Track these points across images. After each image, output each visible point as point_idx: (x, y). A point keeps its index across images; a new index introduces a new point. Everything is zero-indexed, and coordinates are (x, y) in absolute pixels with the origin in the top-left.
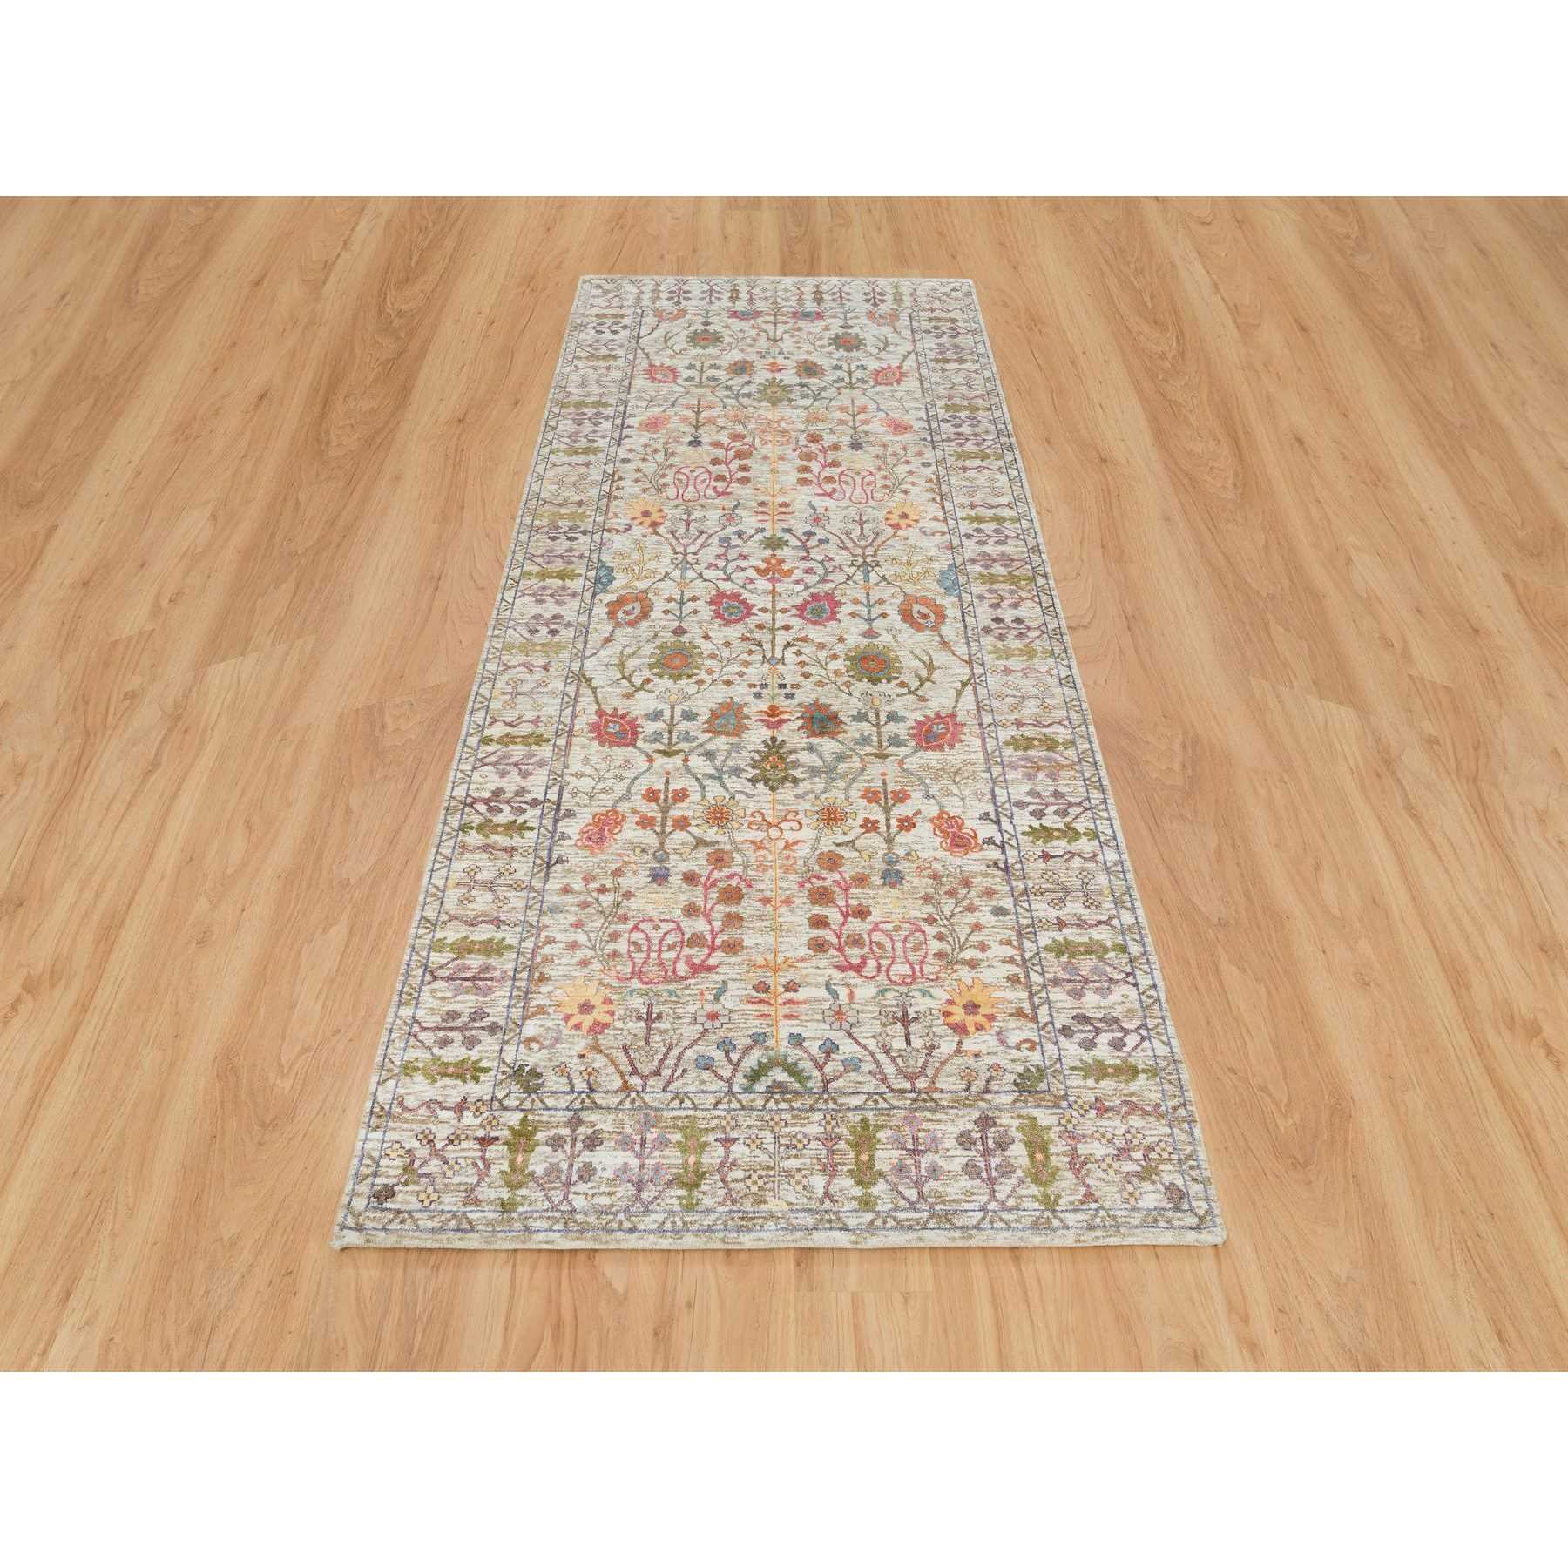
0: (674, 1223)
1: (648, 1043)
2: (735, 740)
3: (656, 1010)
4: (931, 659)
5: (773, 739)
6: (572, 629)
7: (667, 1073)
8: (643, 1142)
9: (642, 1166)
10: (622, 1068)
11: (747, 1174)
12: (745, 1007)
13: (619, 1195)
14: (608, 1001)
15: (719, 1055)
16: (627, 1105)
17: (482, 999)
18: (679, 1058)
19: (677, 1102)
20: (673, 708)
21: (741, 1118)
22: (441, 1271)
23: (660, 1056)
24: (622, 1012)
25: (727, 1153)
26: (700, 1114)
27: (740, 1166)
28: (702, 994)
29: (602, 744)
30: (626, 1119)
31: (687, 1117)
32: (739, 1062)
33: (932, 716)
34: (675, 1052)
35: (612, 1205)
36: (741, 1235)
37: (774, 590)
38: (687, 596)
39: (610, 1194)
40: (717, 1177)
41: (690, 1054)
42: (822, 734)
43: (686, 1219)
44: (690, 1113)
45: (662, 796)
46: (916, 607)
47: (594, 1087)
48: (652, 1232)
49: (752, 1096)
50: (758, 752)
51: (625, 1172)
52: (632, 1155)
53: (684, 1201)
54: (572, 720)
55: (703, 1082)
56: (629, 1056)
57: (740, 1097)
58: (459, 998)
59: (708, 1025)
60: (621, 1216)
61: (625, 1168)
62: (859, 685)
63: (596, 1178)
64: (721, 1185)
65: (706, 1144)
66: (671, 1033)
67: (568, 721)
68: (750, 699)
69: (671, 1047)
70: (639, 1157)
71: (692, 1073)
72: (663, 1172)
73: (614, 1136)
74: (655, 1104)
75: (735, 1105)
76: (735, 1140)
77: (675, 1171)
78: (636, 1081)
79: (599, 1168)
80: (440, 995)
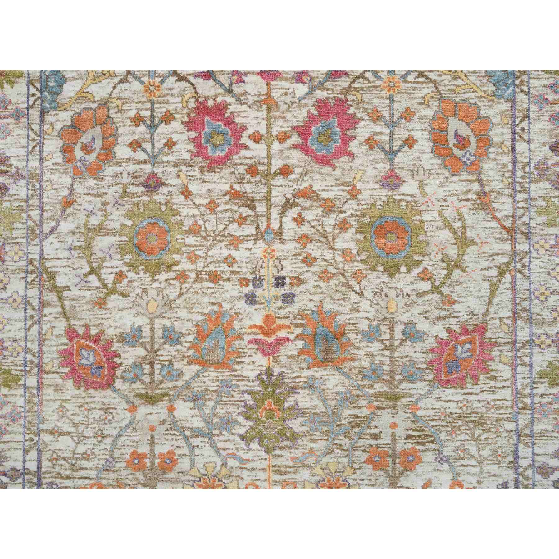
2: (225, 374)
4: (464, 227)
5: (269, 373)
6: (23, 182)
20: (152, 323)
29: (77, 385)
33: (457, 329)
37: (268, 95)
38: (160, 111)
42: (325, 362)
45: (148, 462)
46: (454, 124)
50: (250, 393)
54: (40, 345)
62: (372, 276)
67: (34, 347)
68: (241, 305)
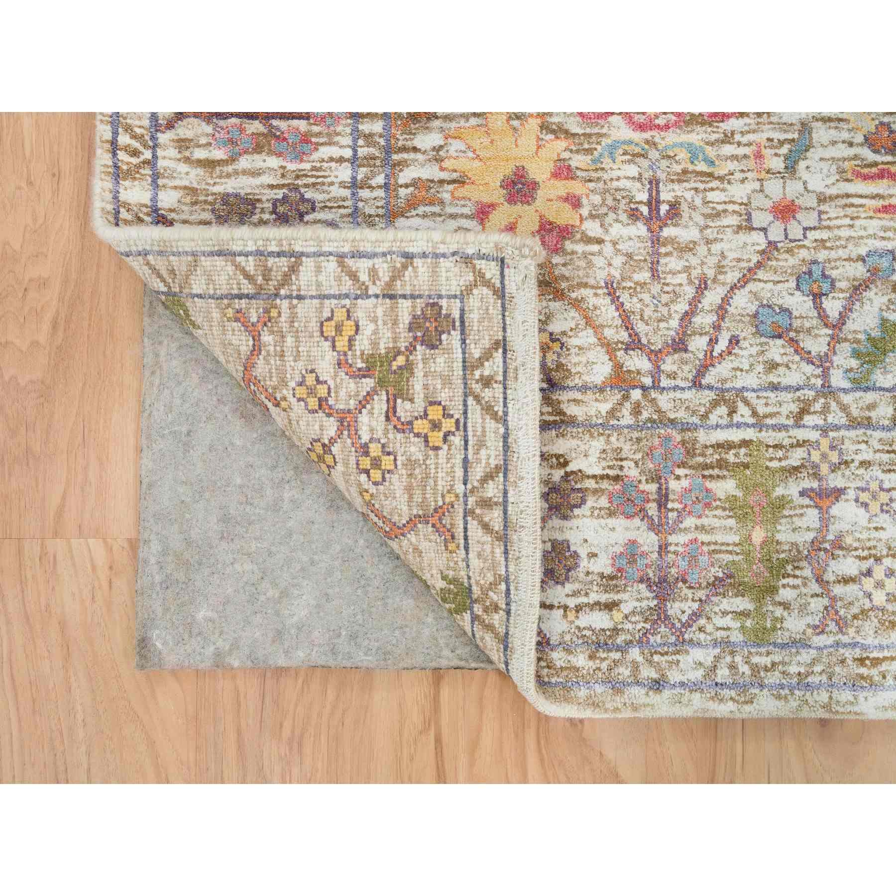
0: (732, 667)
1: (655, 274)
3: (666, 195)
7: (698, 344)
8: (663, 499)
9: (663, 548)
10: (608, 333)
11: (865, 565)
12: (851, 188)
13: (626, 608)
14: (563, 171)
15: (800, 304)
16: (627, 419)
17: (292, 166)
18: (722, 311)
19: (723, 410)
21: (849, 446)
22: (308, 750)
23: (682, 307)
24: (597, 199)
25: (826, 521)
26: (771, 436)
27: (848, 549)
28: (759, 156)
30: (627, 447)
31: (745, 443)
32: (843, 318)
34: (712, 298)
35: (616, 631)
36: (862, 695)
39: (610, 606)
40: (807, 572)
41: (742, 302)
43: (756, 660)
44: (749, 434)
47: (556, 376)
48: (694, 687)
49: (870, 397)
51: (632, 560)
52: (644, 526)
53: (748, 623)
55: (772, 366)
56: (620, 307)
57: (847, 399)
58: (244, 163)
59: (775, 233)
60: (635, 653)
61: (632, 552)
63: (580, 573)
64: (815, 588)
65: (782, 503)
66: (702, 250)
69: (702, 286)
70: (655, 528)
71: (749, 348)
72: (704, 560)
73: (605, 485)
74: (681, 415)
75: (836, 417)
76: (838, 493)
77: (728, 558)
78: (638, 362)
79: (583, 552)
80: (200, 154)
